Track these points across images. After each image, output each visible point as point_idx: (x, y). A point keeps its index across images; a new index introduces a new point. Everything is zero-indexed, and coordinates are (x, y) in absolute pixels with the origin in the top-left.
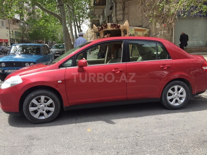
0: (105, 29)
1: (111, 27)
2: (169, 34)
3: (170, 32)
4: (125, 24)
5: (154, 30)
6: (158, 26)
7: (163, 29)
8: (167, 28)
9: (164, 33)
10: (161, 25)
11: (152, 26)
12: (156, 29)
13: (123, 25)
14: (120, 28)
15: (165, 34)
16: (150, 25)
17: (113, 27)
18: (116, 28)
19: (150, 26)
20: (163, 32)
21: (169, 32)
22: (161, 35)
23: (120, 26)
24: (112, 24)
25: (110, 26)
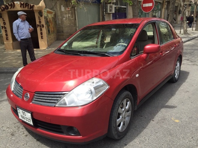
0: (12, 8)
1: (21, 7)
2: (72, 17)
3: (74, 16)
4: (40, 5)
5: (59, 13)
6: (63, 9)
7: (67, 13)
8: (71, 12)
9: (69, 16)
10: (65, 9)
11: (57, 8)
12: (61, 12)
13: (38, 6)
14: (34, 9)
15: (70, 18)
16: (54, 7)
17: (23, 7)
18: (28, 8)
19: (55, 9)
20: (67, 15)
21: (72, 16)
22: (66, 19)
23: (33, 6)
24: (22, 3)
25: (20, 5)
